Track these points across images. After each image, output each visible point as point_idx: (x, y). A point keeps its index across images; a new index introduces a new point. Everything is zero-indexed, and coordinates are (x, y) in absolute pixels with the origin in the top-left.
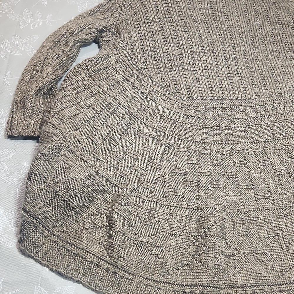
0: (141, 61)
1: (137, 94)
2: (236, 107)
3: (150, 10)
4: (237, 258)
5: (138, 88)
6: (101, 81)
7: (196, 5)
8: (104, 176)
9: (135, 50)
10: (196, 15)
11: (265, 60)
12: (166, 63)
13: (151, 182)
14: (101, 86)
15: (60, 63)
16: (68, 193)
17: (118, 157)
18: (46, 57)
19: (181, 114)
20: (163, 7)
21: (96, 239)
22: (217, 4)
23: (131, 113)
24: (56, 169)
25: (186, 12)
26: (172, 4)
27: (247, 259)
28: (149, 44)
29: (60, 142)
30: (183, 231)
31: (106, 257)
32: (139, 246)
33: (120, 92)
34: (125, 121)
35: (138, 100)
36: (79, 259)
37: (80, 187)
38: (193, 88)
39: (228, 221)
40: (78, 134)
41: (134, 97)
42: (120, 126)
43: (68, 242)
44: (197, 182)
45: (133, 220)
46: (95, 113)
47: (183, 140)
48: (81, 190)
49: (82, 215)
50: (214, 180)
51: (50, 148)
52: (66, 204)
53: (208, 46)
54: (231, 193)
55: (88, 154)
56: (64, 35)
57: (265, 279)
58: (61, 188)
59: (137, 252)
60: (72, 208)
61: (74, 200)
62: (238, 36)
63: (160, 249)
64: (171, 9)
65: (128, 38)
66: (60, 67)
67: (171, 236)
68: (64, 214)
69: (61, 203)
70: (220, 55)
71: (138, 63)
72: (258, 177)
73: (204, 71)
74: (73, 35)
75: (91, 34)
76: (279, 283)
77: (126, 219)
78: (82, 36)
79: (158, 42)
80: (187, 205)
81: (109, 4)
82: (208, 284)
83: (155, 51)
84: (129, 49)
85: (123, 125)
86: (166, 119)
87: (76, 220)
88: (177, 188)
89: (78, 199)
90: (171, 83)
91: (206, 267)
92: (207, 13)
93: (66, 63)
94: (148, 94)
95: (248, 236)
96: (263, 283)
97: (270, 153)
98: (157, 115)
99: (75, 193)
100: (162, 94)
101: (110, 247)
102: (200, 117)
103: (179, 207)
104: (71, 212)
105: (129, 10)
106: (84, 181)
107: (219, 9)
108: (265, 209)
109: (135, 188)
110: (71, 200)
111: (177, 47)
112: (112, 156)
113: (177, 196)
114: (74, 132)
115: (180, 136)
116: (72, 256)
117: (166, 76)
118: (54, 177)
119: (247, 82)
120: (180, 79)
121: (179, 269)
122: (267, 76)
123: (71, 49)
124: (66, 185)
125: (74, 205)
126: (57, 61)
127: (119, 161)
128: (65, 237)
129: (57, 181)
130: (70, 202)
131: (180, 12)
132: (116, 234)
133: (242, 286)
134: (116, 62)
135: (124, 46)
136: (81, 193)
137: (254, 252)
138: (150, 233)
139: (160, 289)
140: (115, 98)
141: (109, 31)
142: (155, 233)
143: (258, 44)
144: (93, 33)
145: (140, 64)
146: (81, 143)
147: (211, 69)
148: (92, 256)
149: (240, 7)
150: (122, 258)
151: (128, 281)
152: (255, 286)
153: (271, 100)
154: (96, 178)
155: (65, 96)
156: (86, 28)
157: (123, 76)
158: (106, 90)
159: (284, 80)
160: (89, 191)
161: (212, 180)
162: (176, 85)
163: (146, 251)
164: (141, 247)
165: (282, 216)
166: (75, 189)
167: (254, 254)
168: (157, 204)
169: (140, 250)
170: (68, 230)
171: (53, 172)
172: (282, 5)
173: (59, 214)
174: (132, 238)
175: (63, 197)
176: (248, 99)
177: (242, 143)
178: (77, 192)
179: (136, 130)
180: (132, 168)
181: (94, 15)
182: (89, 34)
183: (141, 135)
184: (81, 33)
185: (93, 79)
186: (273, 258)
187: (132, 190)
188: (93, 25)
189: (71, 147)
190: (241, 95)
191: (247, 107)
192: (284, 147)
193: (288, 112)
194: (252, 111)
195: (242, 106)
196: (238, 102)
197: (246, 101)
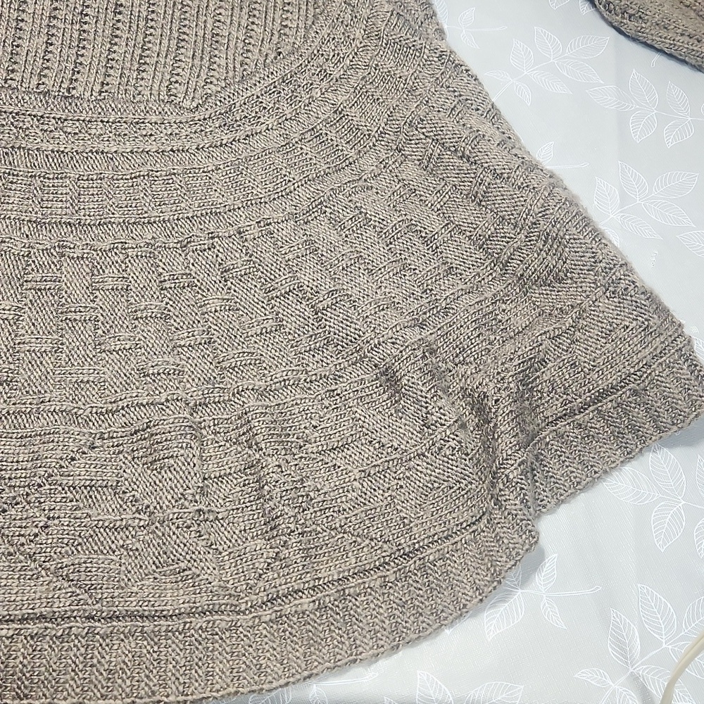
2: (35, 116)
119: (95, 51)
122: (160, 43)
153: (142, 111)
159: (202, 59)
176: (77, 98)
190: (62, 81)
191: (66, 120)
192: (117, 248)
193: (172, 150)
194: (75, 134)
195: (54, 118)
196: (47, 102)
197: (70, 104)
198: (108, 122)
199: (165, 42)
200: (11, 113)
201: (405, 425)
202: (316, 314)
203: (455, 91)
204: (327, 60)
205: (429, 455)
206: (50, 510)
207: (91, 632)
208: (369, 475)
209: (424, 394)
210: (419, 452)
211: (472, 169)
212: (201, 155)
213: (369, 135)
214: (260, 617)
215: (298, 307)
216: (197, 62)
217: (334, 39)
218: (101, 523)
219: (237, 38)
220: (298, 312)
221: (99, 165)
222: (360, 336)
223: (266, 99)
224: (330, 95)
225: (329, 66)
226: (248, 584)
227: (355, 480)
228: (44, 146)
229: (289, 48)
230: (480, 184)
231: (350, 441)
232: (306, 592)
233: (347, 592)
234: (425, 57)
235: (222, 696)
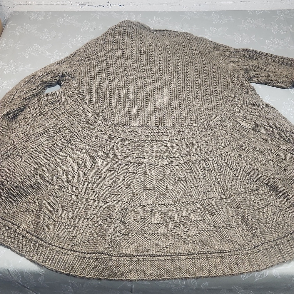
0: (88, 97)
1: (80, 120)
2: (156, 132)
3: (101, 61)
4: (131, 237)
5: (81, 116)
6: (54, 110)
7: (138, 58)
8: (42, 175)
9: (85, 89)
10: (137, 66)
11: (187, 100)
12: (107, 99)
13: (78, 182)
14: (53, 113)
15: (27, 97)
16: (11, 184)
17: (56, 163)
18: (16, 92)
19: (112, 135)
20: (112, 59)
21: (27, 219)
22: (155, 58)
23: (73, 133)
24: (5, 167)
25: (129, 63)
26: (119, 57)
27: (138, 238)
28: (97, 85)
29: (11, 148)
30: (95, 216)
31: (32, 231)
32: (58, 225)
33: (67, 118)
34: (66, 138)
35: (81, 125)
36: (11, 231)
37: (21, 181)
38: (125, 117)
39: (131, 211)
40: (27, 145)
41: (77, 122)
42: (61, 141)
43: (6, 220)
44: (114, 183)
45: (58, 208)
46: (44, 131)
47: (110, 154)
48: (22, 183)
49: (21, 202)
50: (127, 183)
51: (2, 151)
52: (9, 193)
53: (142, 88)
54: (138, 192)
55: (33, 159)
56: (33, 77)
57: (148, 251)
58: (6, 180)
59: (56, 229)
60: (13, 195)
61: (15, 190)
62: (167, 82)
63: (74, 228)
64: (118, 61)
65: (81, 80)
66: (26, 100)
67: (85, 220)
68: (7, 200)
69: (5, 192)
70: (151, 94)
71: (85, 99)
72: (162, 182)
73: (136, 106)
74: (40, 77)
75: (54, 77)
76: (159, 255)
77: (53, 206)
78: (48, 79)
79: (104, 84)
80: (102, 199)
81: (73, 57)
82: (103, 252)
83: (101, 91)
84: (80, 88)
85: (64, 141)
86: (100, 139)
87: (15, 206)
88: (97, 187)
89: (18, 189)
90: (108, 114)
91: (105, 240)
92: (146, 65)
93: (31, 97)
94: (90, 120)
95: (143, 222)
96: (146, 254)
97: (175, 166)
98: (94, 136)
99: (16, 184)
100: (100, 121)
101: (36, 224)
102: (126, 139)
103: (96, 200)
104: (12, 199)
105: (87, 61)
106: (25, 176)
107: (156, 62)
108: (161, 204)
109: (65, 186)
110: (13, 190)
111: (118, 88)
112: (51, 162)
113: (96, 193)
114: (24, 143)
115: (108, 151)
116: (7, 229)
117: (106, 109)
118: (3, 173)
119: (168, 115)
120: (116, 111)
121: (85, 242)
122: (185, 112)
123: (37, 88)
124: (10, 178)
125: (14, 193)
126: (24, 95)
127: (56, 166)
128: (5, 217)
129: (4, 175)
130: (11, 191)
131: (125, 63)
132: (42, 215)
133: (130, 255)
134: (68, 97)
135: (77, 86)
136: (21, 185)
137: (145, 232)
138: (69, 216)
139: (67, 254)
140: (62, 122)
141: (69, 76)
142: (73, 217)
143: (184, 88)
144: (56, 76)
145: (87, 99)
146: (28, 151)
147: (141, 105)
148: (22, 230)
149: (174, 62)
150: (43, 232)
151: (45, 248)
152: (140, 256)
153: (184, 128)
154: (35, 176)
155: (23, 118)
156: (51, 73)
157: (72, 107)
158: (56, 116)
159: (197, 114)
160: (28, 185)
161: (125, 183)
162: (113, 115)
163: (63, 229)
164: (60, 225)
165: (173, 210)
166: (17, 182)
167: (144, 234)
168: (79, 197)
169: (59, 228)
170: (8, 212)
171: (2, 169)
172: (210, 61)
173: (3, 200)
174: (55, 220)
175: (7, 187)
176: (166, 127)
177: (155, 158)
178: (18, 184)
179: (75, 146)
180: (65, 171)
181: (60, 65)
182: (53, 77)
183: (78, 149)
184: (47, 76)
185: (48, 108)
186: (159, 238)
187: (62, 186)
188: (57, 71)
189: (19, 153)
190: (162, 123)
191: (164, 132)
192: (186, 162)
193: (195, 137)
194: (168, 136)
195: (161, 132)
196: (158, 129)
197: (165, 129)
198: (176, 132)
199: (186, 111)
200: (150, 132)
201: (281, 200)
202: (247, 174)
203: (272, 114)
204: (232, 111)
205: (291, 207)
206: (187, 227)
207: (207, 257)
208: (274, 214)
209: (286, 190)
210: (288, 206)
211: (283, 133)
212: (204, 137)
213: (249, 128)
214: (253, 251)
215: (242, 172)
216: (196, 115)
217: (233, 106)
218: (202, 230)
219: (205, 108)
220: (242, 174)
221: (176, 142)
222: (262, 178)
223: (218, 122)
224: (235, 120)
225: (233, 113)
226: (247, 243)
227: (271, 215)
228: (160, 139)
229: (220, 109)
230: (287, 136)
231: (266, 206)
232: (265, 244)
233: (277, 243)
234: (262, 106)
235: (249, 272)
